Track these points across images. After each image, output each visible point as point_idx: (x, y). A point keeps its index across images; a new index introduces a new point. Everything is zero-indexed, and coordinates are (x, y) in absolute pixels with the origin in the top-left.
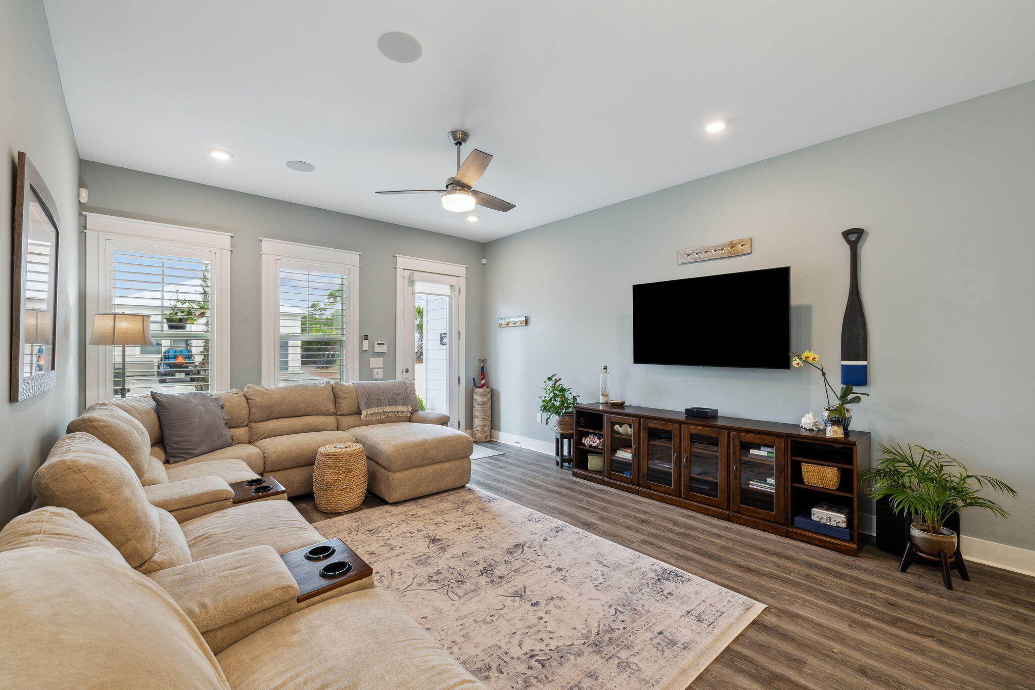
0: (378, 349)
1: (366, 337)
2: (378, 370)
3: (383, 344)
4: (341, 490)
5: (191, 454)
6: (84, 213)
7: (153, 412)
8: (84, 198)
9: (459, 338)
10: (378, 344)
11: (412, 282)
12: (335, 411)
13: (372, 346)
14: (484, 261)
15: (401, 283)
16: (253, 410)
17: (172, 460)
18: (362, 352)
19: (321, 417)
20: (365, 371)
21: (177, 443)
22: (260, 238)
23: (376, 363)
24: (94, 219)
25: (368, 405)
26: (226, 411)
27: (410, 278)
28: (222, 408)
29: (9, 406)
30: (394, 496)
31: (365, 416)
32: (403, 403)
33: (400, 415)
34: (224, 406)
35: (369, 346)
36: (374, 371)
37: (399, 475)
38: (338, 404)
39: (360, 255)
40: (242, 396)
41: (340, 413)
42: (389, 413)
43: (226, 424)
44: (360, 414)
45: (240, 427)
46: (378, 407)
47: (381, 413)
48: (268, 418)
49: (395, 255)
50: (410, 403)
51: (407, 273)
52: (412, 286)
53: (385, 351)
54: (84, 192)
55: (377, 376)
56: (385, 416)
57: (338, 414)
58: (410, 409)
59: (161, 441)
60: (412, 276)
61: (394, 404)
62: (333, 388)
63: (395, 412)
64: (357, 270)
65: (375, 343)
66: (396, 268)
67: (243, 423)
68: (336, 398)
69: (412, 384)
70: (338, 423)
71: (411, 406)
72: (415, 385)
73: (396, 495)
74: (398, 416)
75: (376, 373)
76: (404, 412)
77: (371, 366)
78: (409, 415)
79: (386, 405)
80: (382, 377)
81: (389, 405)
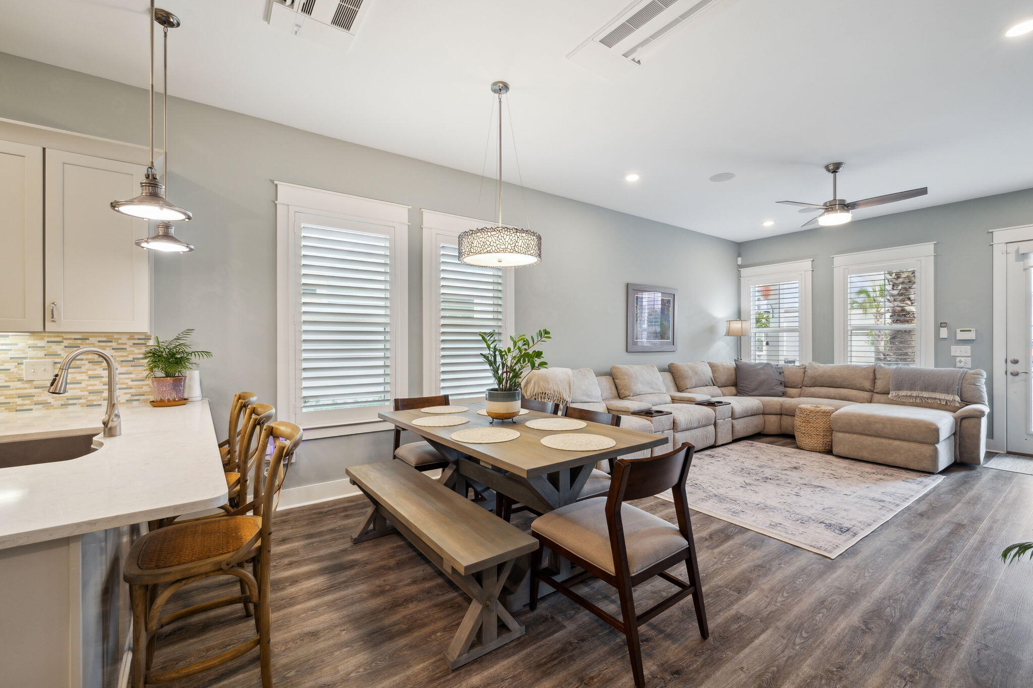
0: (961, 336)
1: (943, 325)
2: (960, 358)
3: (971, 331)
4: (802, 433)
5: (747, 394)
6: (740, 269)
7: (734, 369)
8: (739, 263)
10: (961, 331)
11: (1023, 257)
12: (872, 389)
13: (953, 334)
15: (1000, 261)
16: (805, 379)
17: (738, 394)
18: (938, 339)
19: (854, 391)
20: (943, 357)
21: (741, 387)
22: (832, 256)
23: (960, 351)
24: (744, 271)
25: (899, 387)
26: (784, 376)
27: (1018, 251)
28: (780, 374)
29: (626, 353)
30: (836, 450)
31: (895, 396)
32: (947, 391)
33: (944, 403)
34: (783, 373)
35: (949, 333)
36: (958, 359)
37: (840, 435)
38: (875, 383)
39: (934, 244)
40: (802, 368)
41: (875, 391)
42: (928, 398)
43: (781, 384)
44: (889, 394)
45: (795, 388)
46: (911, 390)
47: (916, 397)
48: (814, 385)
49: (990, 231)
50: (958, 393)
51: (1012, 248)
52: (1023, 261)
53: (974, 339)
54: (739, 259)
55: (962, 364)
56: (922, 401)
57: (872, 391)
58: (958, 398)
59: (735, 384)
60: (1023, 248)
61: (934, 391)
62: (875, 370)
63: (935, 399)
64: (932, 260)
65: (958, 331)
66: (992, 245)
67: (797, 386)
68: (875, 379)
69: (974, 374)
70: (871, 399)
71: (961, 397)
72: (979, 376)
73: (837, 450)
74: (940, 404)
75: (960, 361)
76: (948, 400)
77: (953, 354)
78: (957, 405)
79: (922, 390)
80: (970, 367)
81: (925, 391)
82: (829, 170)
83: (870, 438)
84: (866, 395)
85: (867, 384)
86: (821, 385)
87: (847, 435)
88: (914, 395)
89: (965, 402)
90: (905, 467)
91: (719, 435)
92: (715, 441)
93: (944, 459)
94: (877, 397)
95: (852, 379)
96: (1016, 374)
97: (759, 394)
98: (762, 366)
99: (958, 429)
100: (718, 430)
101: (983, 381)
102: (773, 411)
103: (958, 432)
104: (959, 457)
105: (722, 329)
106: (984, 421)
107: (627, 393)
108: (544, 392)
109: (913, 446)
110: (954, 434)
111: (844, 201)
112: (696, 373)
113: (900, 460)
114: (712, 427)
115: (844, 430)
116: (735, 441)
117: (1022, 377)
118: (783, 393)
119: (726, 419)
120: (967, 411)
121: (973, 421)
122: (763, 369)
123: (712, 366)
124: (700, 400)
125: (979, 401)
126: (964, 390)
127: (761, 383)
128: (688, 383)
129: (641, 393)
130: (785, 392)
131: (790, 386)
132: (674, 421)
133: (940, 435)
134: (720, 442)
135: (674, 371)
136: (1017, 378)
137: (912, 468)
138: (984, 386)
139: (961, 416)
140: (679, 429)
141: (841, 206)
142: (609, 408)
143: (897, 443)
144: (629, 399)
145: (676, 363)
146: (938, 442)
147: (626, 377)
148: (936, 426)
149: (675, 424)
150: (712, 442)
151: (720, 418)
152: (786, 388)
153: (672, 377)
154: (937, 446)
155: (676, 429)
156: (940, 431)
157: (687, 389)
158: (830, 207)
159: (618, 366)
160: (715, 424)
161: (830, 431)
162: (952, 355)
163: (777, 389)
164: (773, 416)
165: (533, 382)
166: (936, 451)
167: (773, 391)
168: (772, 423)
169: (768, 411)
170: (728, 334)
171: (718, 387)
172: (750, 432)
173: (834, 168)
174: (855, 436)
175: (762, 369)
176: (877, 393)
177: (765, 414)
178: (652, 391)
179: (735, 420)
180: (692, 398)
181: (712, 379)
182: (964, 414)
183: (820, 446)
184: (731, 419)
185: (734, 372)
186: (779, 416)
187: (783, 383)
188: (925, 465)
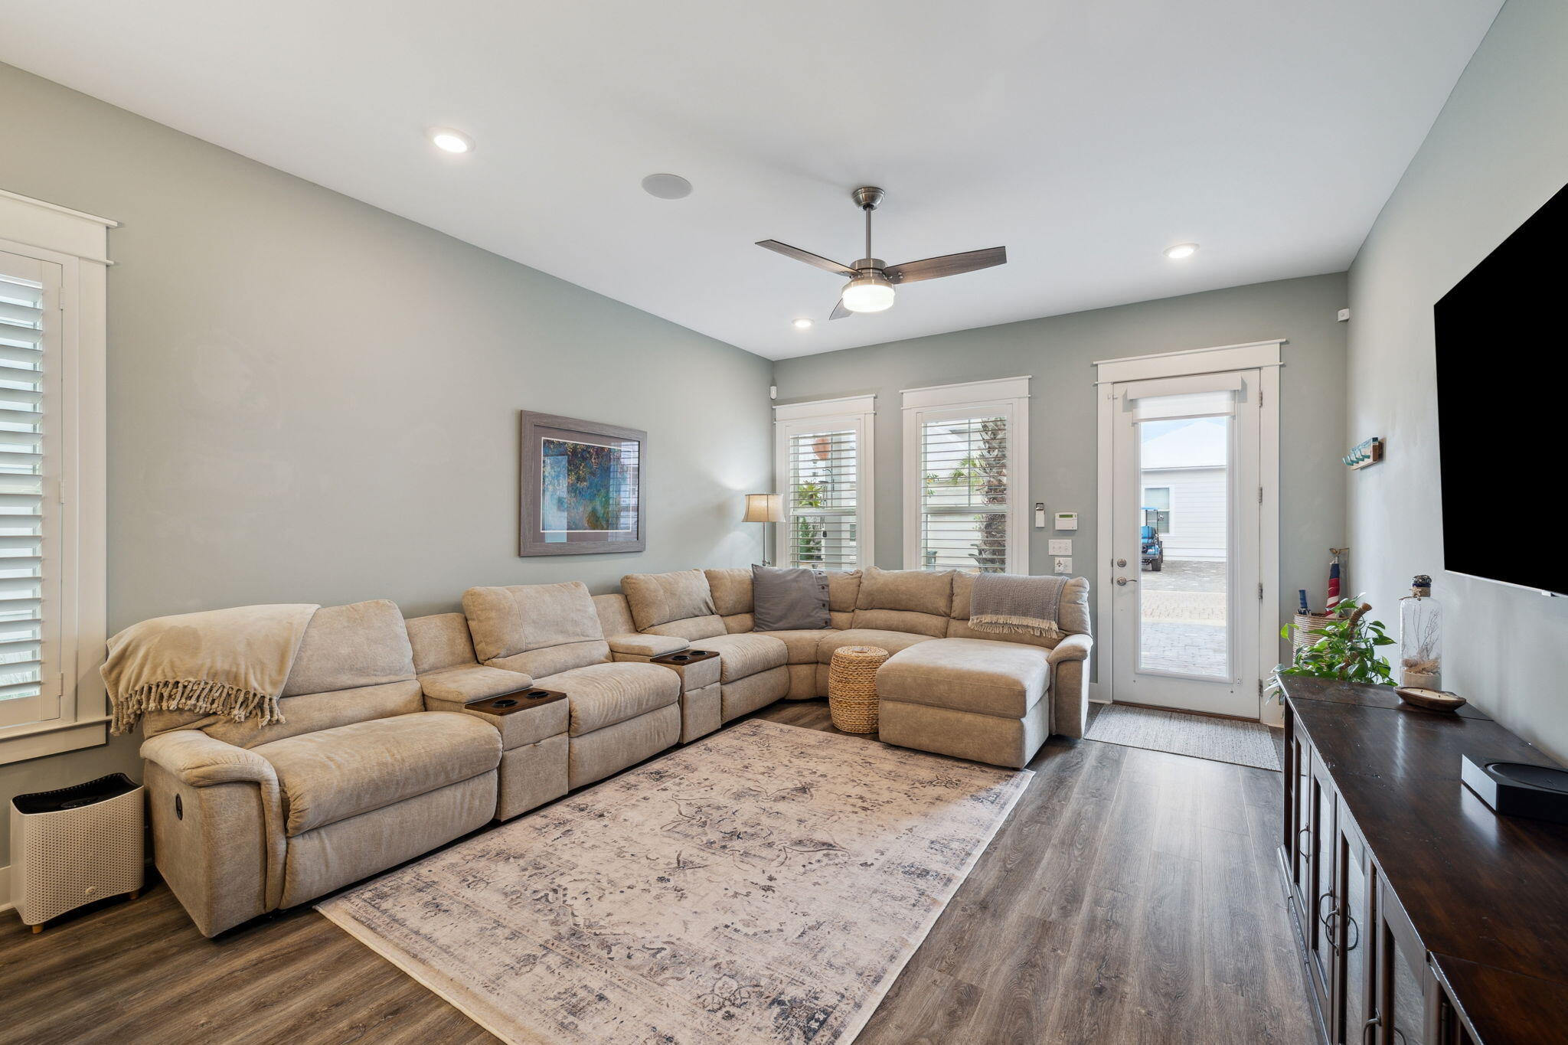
0: (1062, 524)
1: (1041, 506)
2: (1061, 559)
3: (1071, 516)
5: (769, 626)
6: (774, 407)
8: (774, 395)
9: (1261, 501)
10: (1061, 516)
11: (1131, 404)
12: (948, 611)
13: (1049, 521)
14: (1343, 314)
15: (1105, 409)
16: (860, 596)
17: (755, 629)
18: (1033, 528)
19: (924, 615)
20: (1039, 558)
21: (760, 614)
23: (1060, 547)
24: (780, 410)
25: (981, 610)
26: (828, 592)
27: (1125, 396)
28: (823, 588)
29: (518, 559)
30: (883, 734)
31: (977, 624)
32: (1042, 615)
33: (1039, 634)
34: (828, 586)
35: (1046, 520)
36: (1057, 560)
37: (889, 706)
38: (952, 601)
39: (1029, 379)
40: (856, 578)
41: (953, 615)
42: (1018, 626)
43: (824, 605)
44: (969, 620)
45: (845, 612)
46: (997, 614)
47: (1004, 625)
48: (871, 607)
49: (1095, 363)
50: (1055, 617)
51: (1120, 389)
52: (1131, 411)
53: (1076, 528)
54: (774, 389)
55: (1061, 569)
56: (1011, 631)
57: (949, 616)
58: (1055, 626)
59: (751, 610)
60: (1133, 390)
61: (1025, 614)
62: (952, 580)
63: (1027, 626)
64: (1025, 403)
65: (1057, 516)
66: (1097, 385)
67: (848, 608)
68: (952, 594)
69: (1074, 586)
70: (947, 628)
71: (1059, 623)
72: (1082, 589)
73: (885, 734)
74: (1034, 635)
75: (1060, 564)
76: (1044, 629)
77: (1051, 552)
78: (1055, 636)
79: (1010, 613)
80: (1070, 571)
81: (1015, 614)
82: (858, 202)
83: (931, 711)
84: (937, 622)
85: (941, 604)
86: (881, 606)
87: (900, 706)
88: (1001, 621)
89: (1066, 632)
90: (980, 760)
91: (689, 721)
92: (682, 735)
93: (1033, 741)
94: (955, 625)
95: (922, 596)
96: (1122, 583)
97: (787, 625)
98: (795, 575)
99: (1054, 682)
100: (687, 712)
101: (1086, 595)
102: (803, 658)
103: (1053, 686)
104: (1054, 726)
105: (740, 511)
106: (1086, 665)
107: (492, 650)
108: (172, 681)
109: (991, 721)
110: (1049, 690)
111: (882, 262)
112: (673, 594)
113: (970, 747)
114: (675, 709)
115: (895, 696)
116: (727, 725)
117: (1130, 586)
118: (826, 623)
119: (707, 687)
120: (1064, 650)
121: (1071, 666)
122: (797, 581)
123: (710, 576)
124: (662, 652)
125: (1080, 629)
126: (1063, 611)
127: (791, 607)
128: (654, 615)
129: (531, 646)
130: (830, 619)
131: (837, 608)
132: (570, 712)
133: (1027, 702)
134: (688, 738)
135: (629, 592)
136: (1124, 589)
137: (989, 762)
138: (1087, 605)
139: (1057, 659)
140: (583, 729)
141: (877, 271)
142: (425, 693)
143: (969, 717)
144: (494, 665)
145: (635, 575)
146: (1024, 714)
147: (493, 614)
148: (1022, 687)
149: (573, 720)
150: (673, 738)
151: (692, 687)
152: (832, 613)
153: (623, 605)
154: (1023, 720)
155: (576, 730)
156: (1027, 694)
157: (653, 626)
158: (858, 273)
159: (479, 589)
160: (682, 701)
161: (875, 698)
162: (1050, 554)
163: (816, 616)
164: (804, 666)
165: (141, 653)
166: (1021, 729)
167: (811, 619)
168: (802, 680)
169: (795, 660)
170: (748, 518)
171: (721, 616)
172: (760, 701)
173: (868, 197)
174: (910, 707)
175: (795, 580)
176: (954, 618)
177: (790, 664)
178: (561, 639)
179: (729, 686)
180: (647, 647)
181: (707, 603)
182: (1060, 655)
183: (863, 725)
184: (718, 684)
185: (750, 587)
186: (813, 666)
187: (827, 606)
188: (1006, 755)
